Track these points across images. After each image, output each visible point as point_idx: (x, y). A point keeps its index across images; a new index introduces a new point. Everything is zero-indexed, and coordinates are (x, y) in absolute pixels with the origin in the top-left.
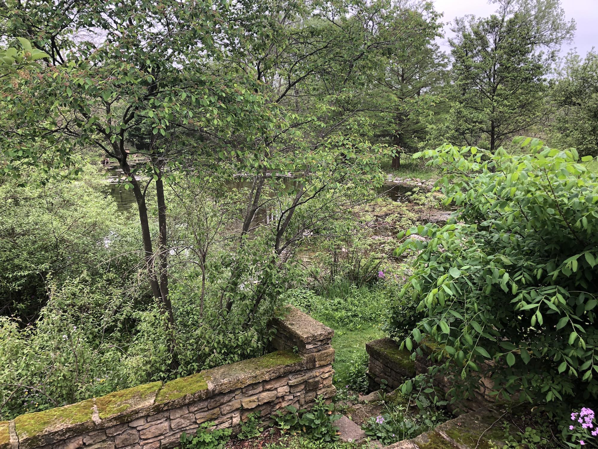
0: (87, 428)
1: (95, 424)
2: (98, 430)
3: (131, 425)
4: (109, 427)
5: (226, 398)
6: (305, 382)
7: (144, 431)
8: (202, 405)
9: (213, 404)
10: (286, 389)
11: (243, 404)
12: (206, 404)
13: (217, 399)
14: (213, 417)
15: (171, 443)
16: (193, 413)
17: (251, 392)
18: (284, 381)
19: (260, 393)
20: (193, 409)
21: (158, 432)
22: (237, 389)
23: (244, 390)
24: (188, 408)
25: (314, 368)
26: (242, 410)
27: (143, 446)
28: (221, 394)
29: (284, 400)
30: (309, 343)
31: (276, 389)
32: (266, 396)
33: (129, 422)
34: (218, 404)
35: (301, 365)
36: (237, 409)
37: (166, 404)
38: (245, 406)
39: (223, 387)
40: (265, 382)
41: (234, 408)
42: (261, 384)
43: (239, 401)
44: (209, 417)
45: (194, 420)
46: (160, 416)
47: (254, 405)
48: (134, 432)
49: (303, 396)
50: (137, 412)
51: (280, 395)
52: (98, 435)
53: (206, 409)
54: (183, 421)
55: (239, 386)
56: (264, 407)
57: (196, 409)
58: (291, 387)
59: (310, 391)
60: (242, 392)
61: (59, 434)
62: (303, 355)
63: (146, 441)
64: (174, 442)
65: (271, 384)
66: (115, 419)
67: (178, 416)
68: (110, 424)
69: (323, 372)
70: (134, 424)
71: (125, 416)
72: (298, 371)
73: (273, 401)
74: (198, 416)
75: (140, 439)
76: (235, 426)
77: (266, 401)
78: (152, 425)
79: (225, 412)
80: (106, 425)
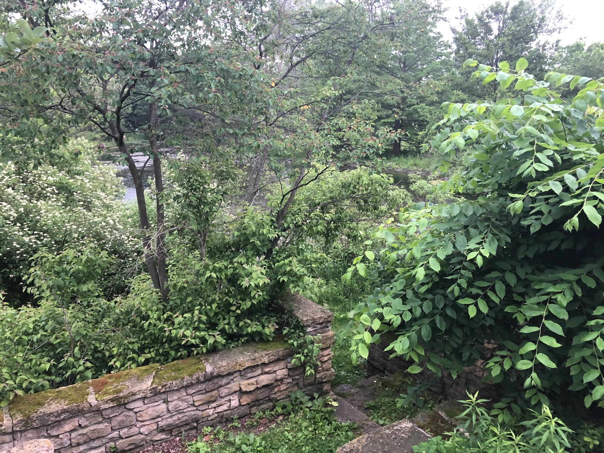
0: (83, 410)
1: (91, 405)
2: (94, 411)
3: (127, 406)
4: (106, 409)
5: (224, 381)
7: (141, 413)
8: (200, 387)
9: (211, 387)
10: (285, 372)
11: (242, 387)
12: (203, 386)
13: (216, 381)
14: (212, 399)
15: (168, 425)
16: (191, 395)
17: (249, 375)
18: (282, 364)
19: (259, 375)
20: (190, 391)
21: (155, 414)
22: (235, 372)
23: (243, 373)
24: (186, 389)
26: (241, 393)
27: (140, 428)
28: (220, 376)
31: (275, 372)
32: (265, 379)
33: (125, 404)
34: (216, 387)
37: (163, 386)
38: (244, 389)
39: (222, 369)
40: (264, 364)
41: (233, 391)
42: (259, 367)
43: (237, 383)
44: (207, 399)
45: (192, 402)
46: (157, 398)
47: (252, 388)
48: (131, 413)
49: (302, 379)
50: (134, 394)
51: (279, 378)
52: (94, 417)
53: (204, 391)
54: (180, 403)
55: (238, 368)
56: (262, 390)
57: (194, 391)
58: (289, 369)
60: (241, 376)
61: (54, 416)
63: (144, 423)
64: (171, 424)
65: (270, 367)
66: (112, 400)
67: (175, 398)
68: (107, 406)
69: (323, 356)
70: (131, 406)
71: (121, 398)
73: (272, 384)
74: (196, 398)
75: (137, 421)
76: (233, 409)
77: (264, 384)
78: (149, 407)
79: (223, 395)
80: (103, 407)
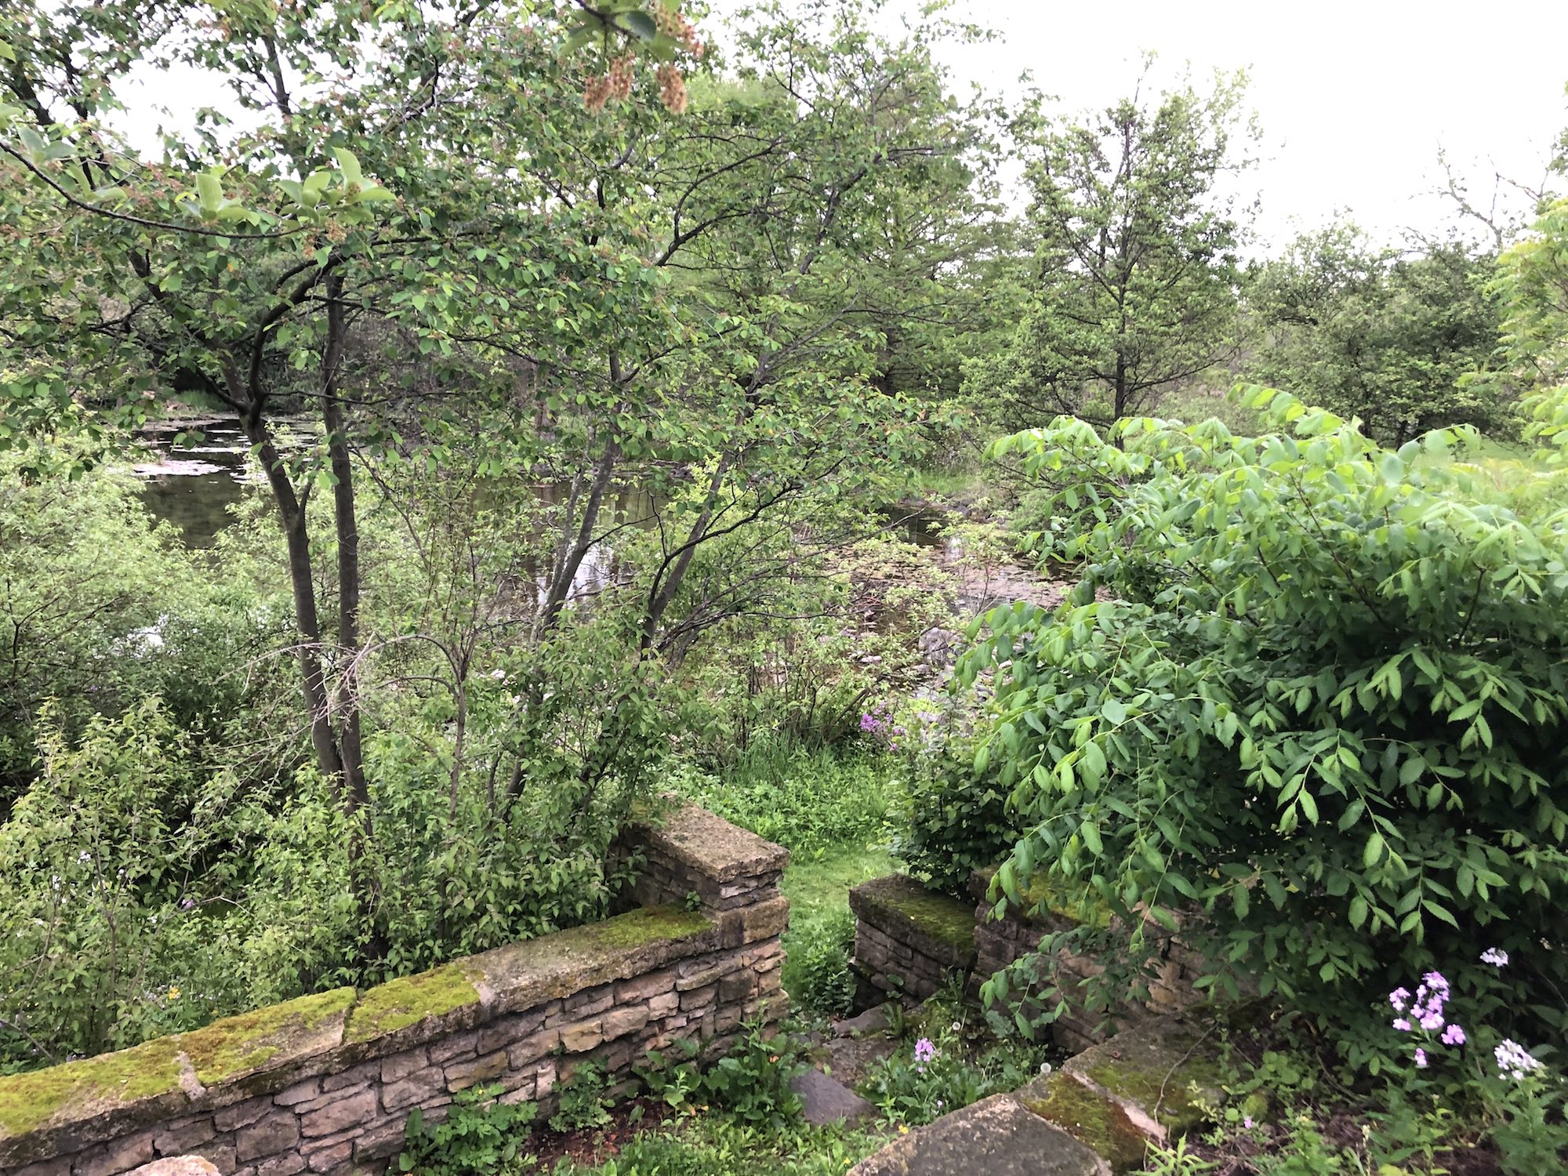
0: (167, 1111)
1: (187, 1098)
2: (194, 1115)
3: (280, 1100)
4: (225, 1107)
5: (523, 1026)
6: (718, 982)
7: (313, 1116)
8: (463, 1043)
9: (490, 1043)
10: (671, 1000)
11: (566, 1041)
12: (472, 1040)
13: (502, 1027)
14: (491, 1075)
15: (381, 1147)
16: (441, 1065)
17: (584, 1010)
18: (666, 982)
19: (607, 1010)
20: (440, 1055)
21: (348, 1118)
22: (550, 1002)
23: (568, 1006)
24: (428, 1051)
25: (739, 946)
26: (562, 1057)
27: (308, 1156)
28: (513, 1014)
29: (663, 1030)
30: (728, 884)
31: (646, 1000)
32: (621, 1020)
33: (274, 1093)
34: (503, 1042)
35: (707, 937)
36: (550, 1055)
37: (372, 1044)
38: (571, 1046)
39: (518, 996)
40: (622, 982)
41: (543, 1052)
42: (609, 989)
43: (554, 1032)
44: (482, 1074)
45: (441, 1084)
46: (354, 1075)
47: (590, 1043)
48: (287, 1118)
49: (709, 1019)
50: (297, 1066)
51: (655, 1015)
52: (193, 1129)
53: (473, 1055)
54: (412, 1087)
55: (557, 992)
56: (615, 1048)
57: (448, 1055)
58: (682, 994)
59: (729, 1003)
60: (563, 1011)
61: (93, 1128)
62: (712, 914)
63: (318, 1144)
64: (388, 1144)
65: (636, 989)
66: (242, 1084)
67: (400, 1073)
68: (228, 1099)
69: (761, 958)
70: (289, 1098)
71: (266, 1077)
72: (701, 954)
73: (638, 1032)
74: (451, 1073)
75: (302, 1137)
76: (543, 1099)
77: (620, 1032)
78: (332, 1101)
79: (519, 1062)
80: (217, 1101)
